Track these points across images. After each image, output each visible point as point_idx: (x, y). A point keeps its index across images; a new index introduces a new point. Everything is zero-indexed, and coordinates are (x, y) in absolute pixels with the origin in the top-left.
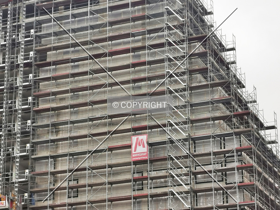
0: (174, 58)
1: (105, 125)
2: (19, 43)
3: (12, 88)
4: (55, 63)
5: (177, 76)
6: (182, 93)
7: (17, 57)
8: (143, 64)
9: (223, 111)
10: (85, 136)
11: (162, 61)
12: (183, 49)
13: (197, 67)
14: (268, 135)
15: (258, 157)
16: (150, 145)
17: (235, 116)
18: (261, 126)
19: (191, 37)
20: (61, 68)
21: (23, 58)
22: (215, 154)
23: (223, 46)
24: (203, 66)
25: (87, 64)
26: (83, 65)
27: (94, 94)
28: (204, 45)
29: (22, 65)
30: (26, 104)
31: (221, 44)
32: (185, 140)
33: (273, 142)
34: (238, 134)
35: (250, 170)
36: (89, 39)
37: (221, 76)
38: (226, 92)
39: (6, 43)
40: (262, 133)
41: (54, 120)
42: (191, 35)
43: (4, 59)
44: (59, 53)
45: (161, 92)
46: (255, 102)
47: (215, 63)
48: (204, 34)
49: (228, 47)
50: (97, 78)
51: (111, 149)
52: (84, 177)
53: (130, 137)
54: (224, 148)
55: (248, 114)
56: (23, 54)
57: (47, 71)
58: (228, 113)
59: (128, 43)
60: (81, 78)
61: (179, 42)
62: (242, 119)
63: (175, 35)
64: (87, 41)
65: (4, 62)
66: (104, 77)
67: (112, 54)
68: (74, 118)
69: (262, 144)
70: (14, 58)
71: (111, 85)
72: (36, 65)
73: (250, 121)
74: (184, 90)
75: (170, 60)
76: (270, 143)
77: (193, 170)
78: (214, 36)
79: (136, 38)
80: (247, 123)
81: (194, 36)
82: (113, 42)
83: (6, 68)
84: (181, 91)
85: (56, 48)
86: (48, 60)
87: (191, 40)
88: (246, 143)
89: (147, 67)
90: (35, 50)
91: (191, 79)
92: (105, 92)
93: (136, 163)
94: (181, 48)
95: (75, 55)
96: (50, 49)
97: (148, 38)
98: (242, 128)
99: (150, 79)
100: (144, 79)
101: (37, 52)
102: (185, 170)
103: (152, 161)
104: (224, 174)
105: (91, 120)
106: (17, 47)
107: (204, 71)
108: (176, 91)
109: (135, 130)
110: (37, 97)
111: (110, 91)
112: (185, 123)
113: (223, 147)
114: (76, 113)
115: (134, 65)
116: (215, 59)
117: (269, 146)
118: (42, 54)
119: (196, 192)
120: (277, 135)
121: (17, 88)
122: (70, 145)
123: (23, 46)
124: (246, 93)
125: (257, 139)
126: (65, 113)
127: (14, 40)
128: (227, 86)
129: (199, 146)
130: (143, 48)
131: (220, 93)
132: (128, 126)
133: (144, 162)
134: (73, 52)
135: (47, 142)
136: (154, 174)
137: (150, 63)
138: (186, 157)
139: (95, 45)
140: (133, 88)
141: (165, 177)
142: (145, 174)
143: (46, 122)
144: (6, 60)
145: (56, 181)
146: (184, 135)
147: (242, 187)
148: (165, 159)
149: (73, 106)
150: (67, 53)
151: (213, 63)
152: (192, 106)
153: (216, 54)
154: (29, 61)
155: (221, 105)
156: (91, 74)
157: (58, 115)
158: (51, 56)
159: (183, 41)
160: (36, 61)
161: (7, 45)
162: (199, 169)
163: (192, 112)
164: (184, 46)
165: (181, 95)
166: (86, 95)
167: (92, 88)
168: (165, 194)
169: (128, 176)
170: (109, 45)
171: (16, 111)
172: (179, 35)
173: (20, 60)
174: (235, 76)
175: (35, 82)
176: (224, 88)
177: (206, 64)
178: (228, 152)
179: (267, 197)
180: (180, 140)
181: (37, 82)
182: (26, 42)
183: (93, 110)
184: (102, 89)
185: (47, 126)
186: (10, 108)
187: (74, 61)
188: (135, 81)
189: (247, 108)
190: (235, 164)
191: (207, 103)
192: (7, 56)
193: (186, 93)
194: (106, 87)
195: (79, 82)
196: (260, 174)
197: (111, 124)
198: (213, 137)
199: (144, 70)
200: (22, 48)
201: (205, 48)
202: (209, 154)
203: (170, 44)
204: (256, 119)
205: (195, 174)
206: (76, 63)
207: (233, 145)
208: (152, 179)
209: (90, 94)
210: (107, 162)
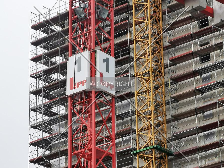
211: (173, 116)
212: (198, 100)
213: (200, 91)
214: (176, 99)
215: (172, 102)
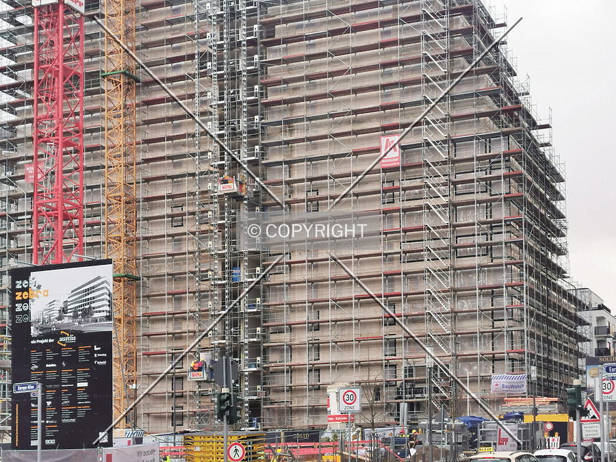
0: (433, 35)
1: (348, 122)
2: (239, 13)
3: (234, 74)
4: (286, 41)
5: (436, 60)
6: (441, 82)
7: (238, 32)
8: (394, 43)
9: (490, 105)
10: (325, 137)
11: (417, 39)
12: (442, 24)
13: (460, 49)
14: (540, 136)
15: (529, 163)
16: (403, 148)
17: (504, 112)
18: (533, 125)
19: (453, 8)
20: (293, 48)
21: (245, 33)
22: (479, 159)
23: (492, 21)
24: (467, 46)
25: (325, 42)
26: (320, 43)
27: (334, 82)
28: (469, 19)
29: (245, 43)
30: (252, 95)
31: (489, 18)
32: (444, 142)
33: (547, 145)
34: (506, 134)
35: (519, 178)
36: (326, 9)
37: (489, 60)
38: (494, 81)
39: (222, 12)
40: (534, 133)
41: (287, 116)
42: (454, 5)
43: (222, 34)
44: (291, 27)
45: (416, 80)
46: (527, 94)
47: (482, 43)
48: (470, 4)
49: (497, 22)
50: (338, 61)
51: (356, 153)
52: (325, 186)
53: (379, 138)
54: (490, 152)
55: (519, 109)
56: (245, 27)
57: (276, 51)
58: (496, 108)
59: (376, 14)
60: (318, 60)
61: (438, 14)
62: (512, 115)
63: (434, 5)
64: (325, 11)
65: (222, 39)
66: (347, 60)
67: (356, 29)
68: (311, 114)
69: (533, 146)
70: (234, 34)
71: (356, 70)
72: (262, 43)
73: (521, 118)
74: (444, 78)
75: (427, 38)
76: (542, 145)
77: (453, 178)
78: (481, 7)
79: (386, 8)
80: (518, 120)
81: (458, 6)
82: (357, 13)
83: (225, 46)
84: (440, 80)
85: (286, 21)
86: (277, 37)
87: (453, 12)
88: (515, 146)
89: (399, 47)
90: (261, 23)
91: (452, 64)
92: (347, 80)
93: (385, 170)
94: (440, 22)
95: (311, 31)
96: (278, 22)
97: (400, 8)
98: (511, 127)
99: (402, 63)
100: (395, 64)
101: (263, 25)
102: (443, 179)
103: (404, 168)
104: (489, 183)
105: (332, 116)
106: (238, 18)
107: (468, 54)
108: (434, 79)
109: (384, 128)
110: (264, 86)
111: (354, 79)
112: (444, 120)
113: (488, 151)
114: (313, 106)
115: (383, 45)
116: (482, 38)
117: (541, 149)
118: (269, 27)
119: (455, 205)
120: (551, 136)
121: (240, 73)
122: (307, 148)
123: (245, 17)
124: (517, 83)
125: (529, 141)
126: (300, 107)
127: (232, 9)
128: (495, 73)
129: (460, 150)
130: (394, 22)
131: (487, 83)
132: (376, 124)
133: (396, 169)
134: (307, 26)
135: (279, 143)
136: (407, 184)
137: (403, 42)
138: (444, 163)
139: (335, 17)
140: (382, 75)
141: (420, 187)
142: (396, 184)
143: (277, 118)
144: (225, 36)
145: (291, 192)
146: (443, 136)
147: (508, 199)
148: (420, 166)
149: (309, 98)
150: (300, 27)
151: (479, 42)
152: (453, 98)
153: (483, 32)
154: (253, 37)
155: (488, 98)
156: (330, 55)
157: (292, 109)
158: (281, 31)
159: (443, 13)
160: (261, 38)
161: (224, 16)
162: (460, 177)
163: (453, 106)
164: (445, 19)
165: (440, 85)
166: (325, 84)
167: (332, 74)
168: (420, 208)
169: (378, 187)
170: (352, 17)
171: (240, 103)
172: (439, 5)
173: (242, 37)
174: (505, 60)
175: (262, 66)
176: (491, 76)
177: (471, 44)
178: (494, 156)
179: (536, 211)
180: (438, 142)
181: (264, 66)
182: (248, 11)
183: (333, 103)
184: (344, 76)
185: (279, 123)
186: (233, 99)
187: (309, 38)
188: (384, 66)
189: (518, 102)
190: (502, 172)
191: (470, 95)
192: (225, 31)
193: (446, 81)
194: (349, 73)
195: (316, 66)
196: (529, 183)
197: (355, 122)
198: (477, 139)
199: (396, 52)
200: (244, 19)
201: (470, 23)
202: (472, 159)
203: (427, 17)
204: (528, 116)
205: (455, 183)
206: (312, 41)
207: (500, 148)
208: (405, 189)
209: (330, 83)
210: (352, 168)
211: (142, 44)
212: (167, 31)
213: (170, 22)
214: (146, 27)
215: (142, 29)
